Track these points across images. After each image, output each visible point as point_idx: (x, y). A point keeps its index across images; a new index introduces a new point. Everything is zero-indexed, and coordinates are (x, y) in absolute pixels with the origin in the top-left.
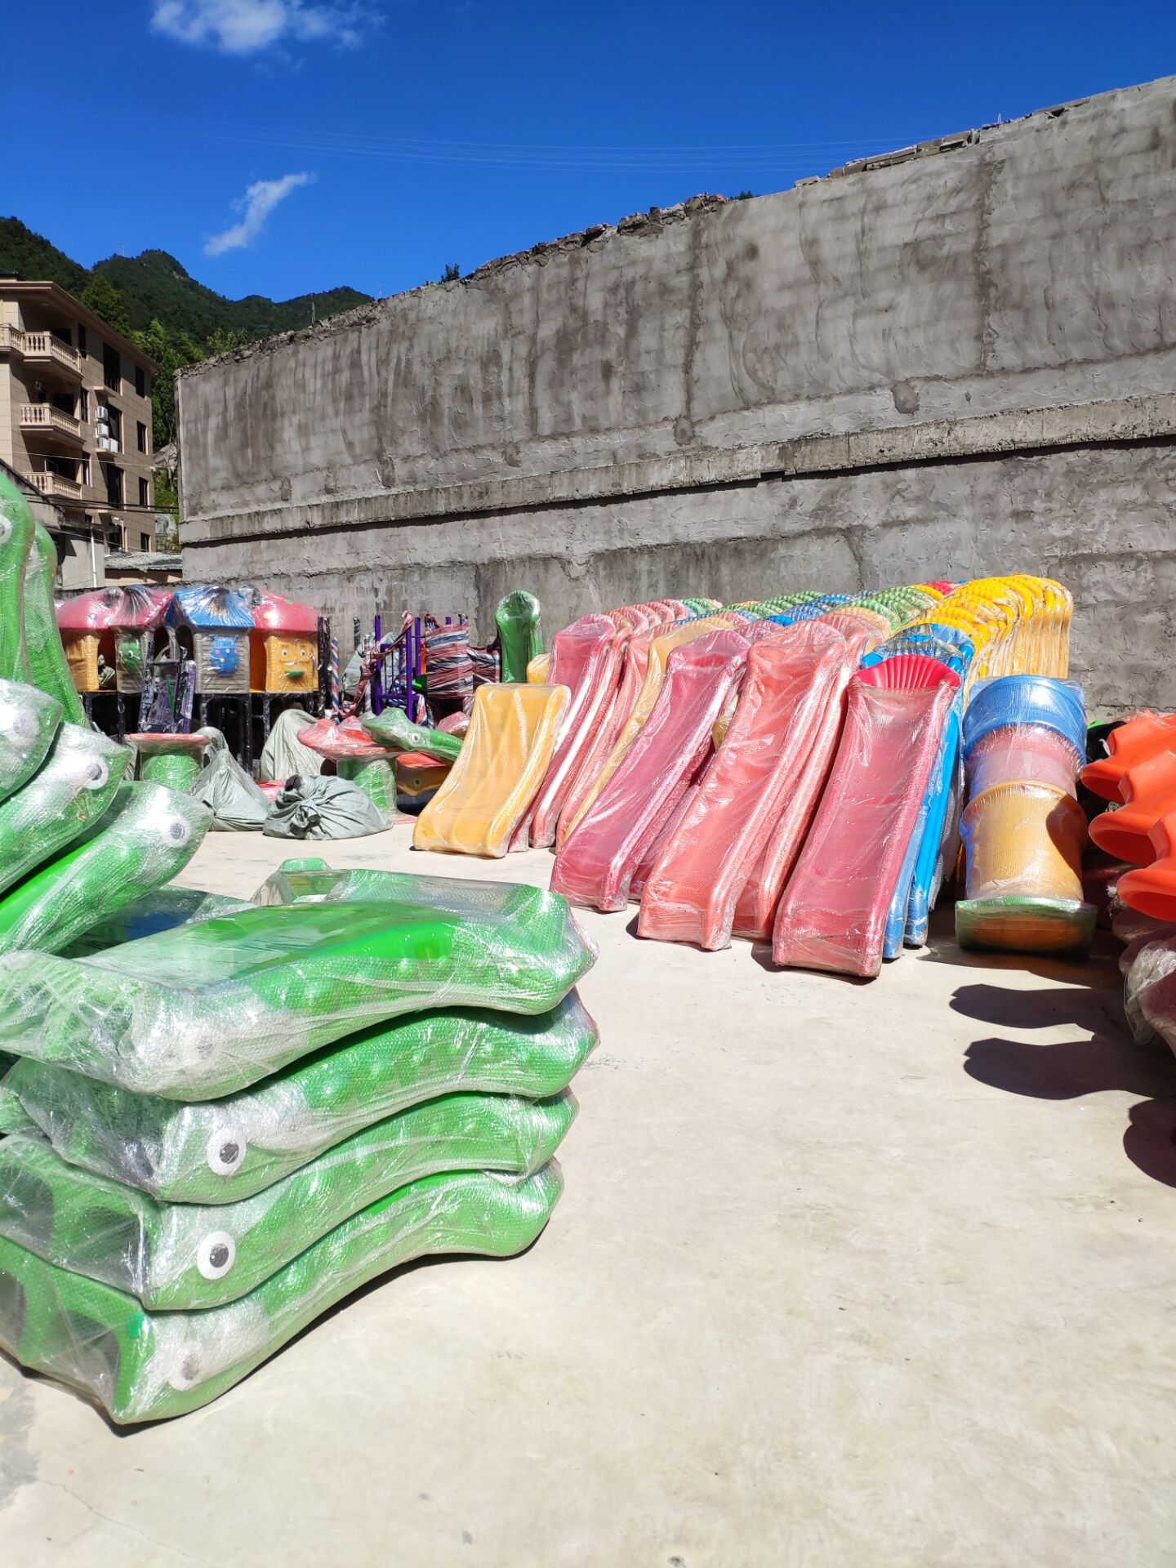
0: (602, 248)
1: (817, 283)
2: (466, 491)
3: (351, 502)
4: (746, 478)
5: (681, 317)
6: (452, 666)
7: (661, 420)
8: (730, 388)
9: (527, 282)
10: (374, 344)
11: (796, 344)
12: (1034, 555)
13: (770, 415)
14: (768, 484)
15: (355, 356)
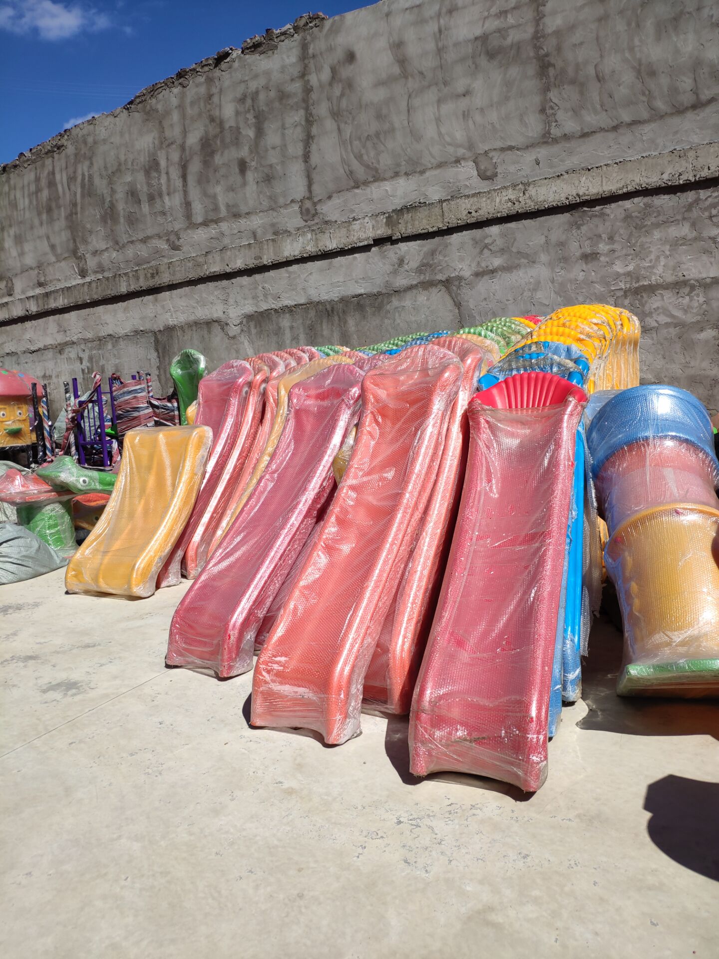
0: (230, 67)
1: (406, 78)
2: (141, 274)
3: (57, 291)
4: (361, 244)
5: (298, 116)
6: (136, 414)
7: (289, 202)
8: (342, 171)
9: (175, 101)
10: (64, 166)
11: (392, 130)
12: (602, 289)
13: (376, 191)
14: (380, 248)
15: (51, 177)
